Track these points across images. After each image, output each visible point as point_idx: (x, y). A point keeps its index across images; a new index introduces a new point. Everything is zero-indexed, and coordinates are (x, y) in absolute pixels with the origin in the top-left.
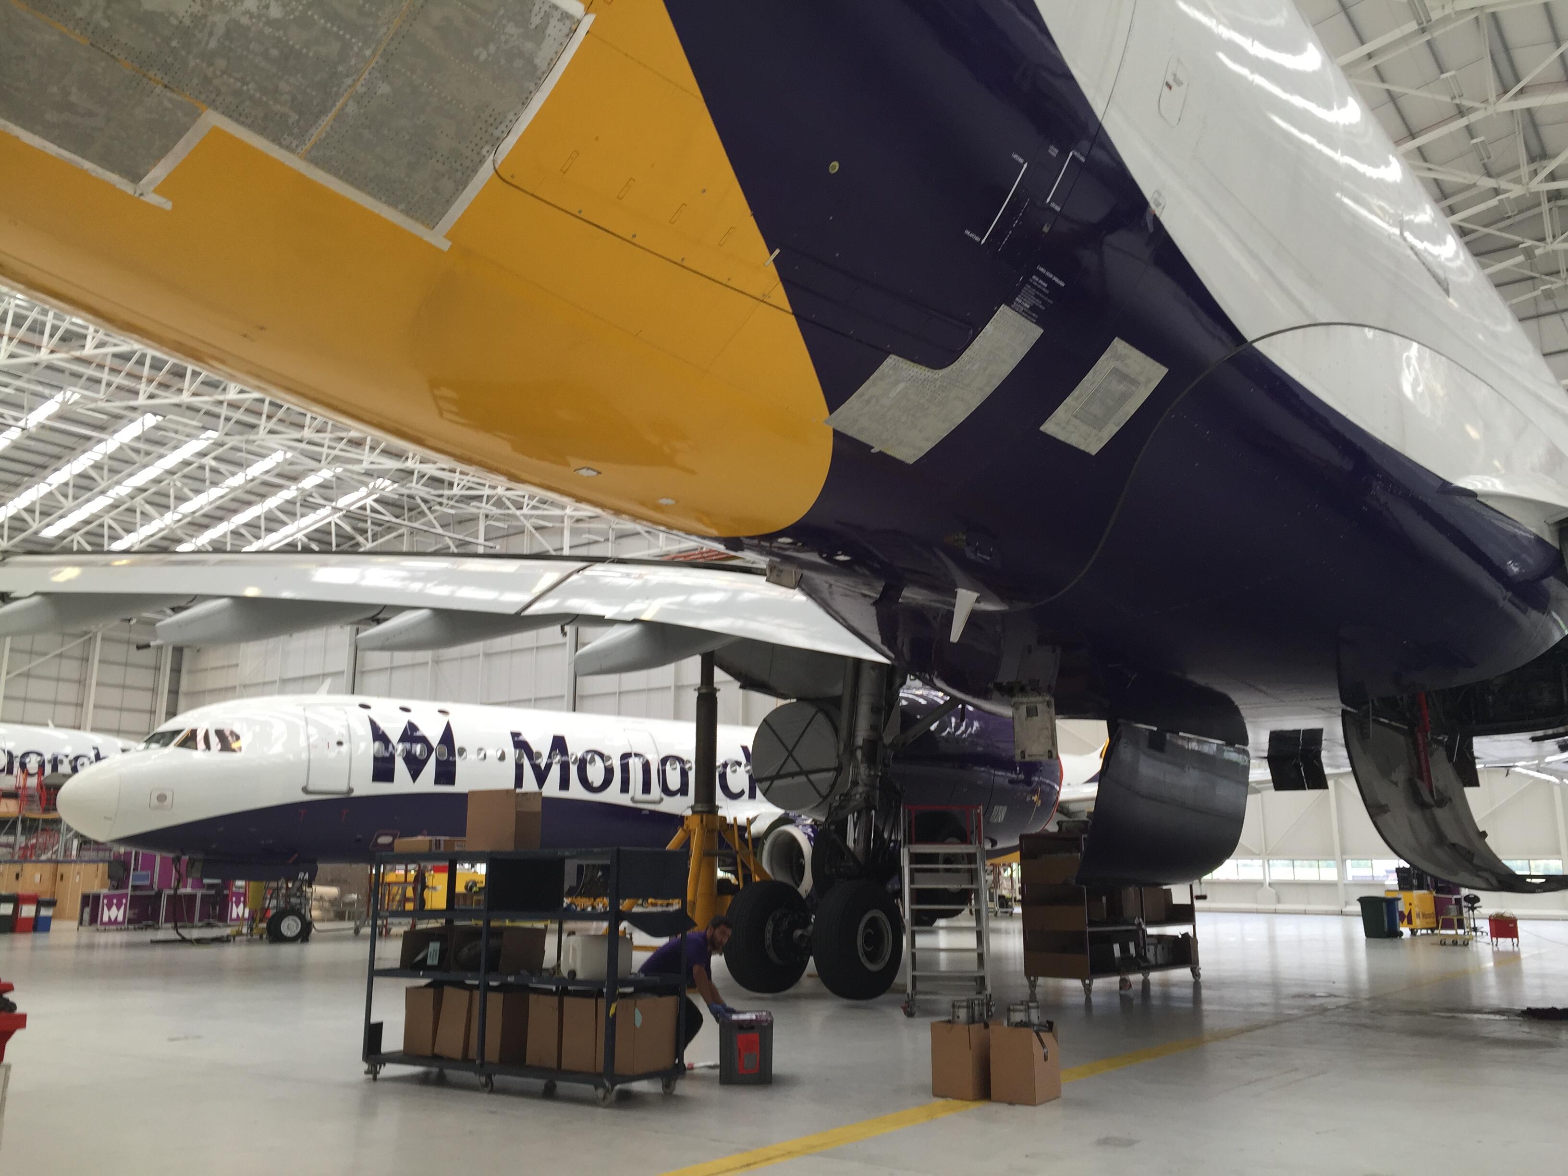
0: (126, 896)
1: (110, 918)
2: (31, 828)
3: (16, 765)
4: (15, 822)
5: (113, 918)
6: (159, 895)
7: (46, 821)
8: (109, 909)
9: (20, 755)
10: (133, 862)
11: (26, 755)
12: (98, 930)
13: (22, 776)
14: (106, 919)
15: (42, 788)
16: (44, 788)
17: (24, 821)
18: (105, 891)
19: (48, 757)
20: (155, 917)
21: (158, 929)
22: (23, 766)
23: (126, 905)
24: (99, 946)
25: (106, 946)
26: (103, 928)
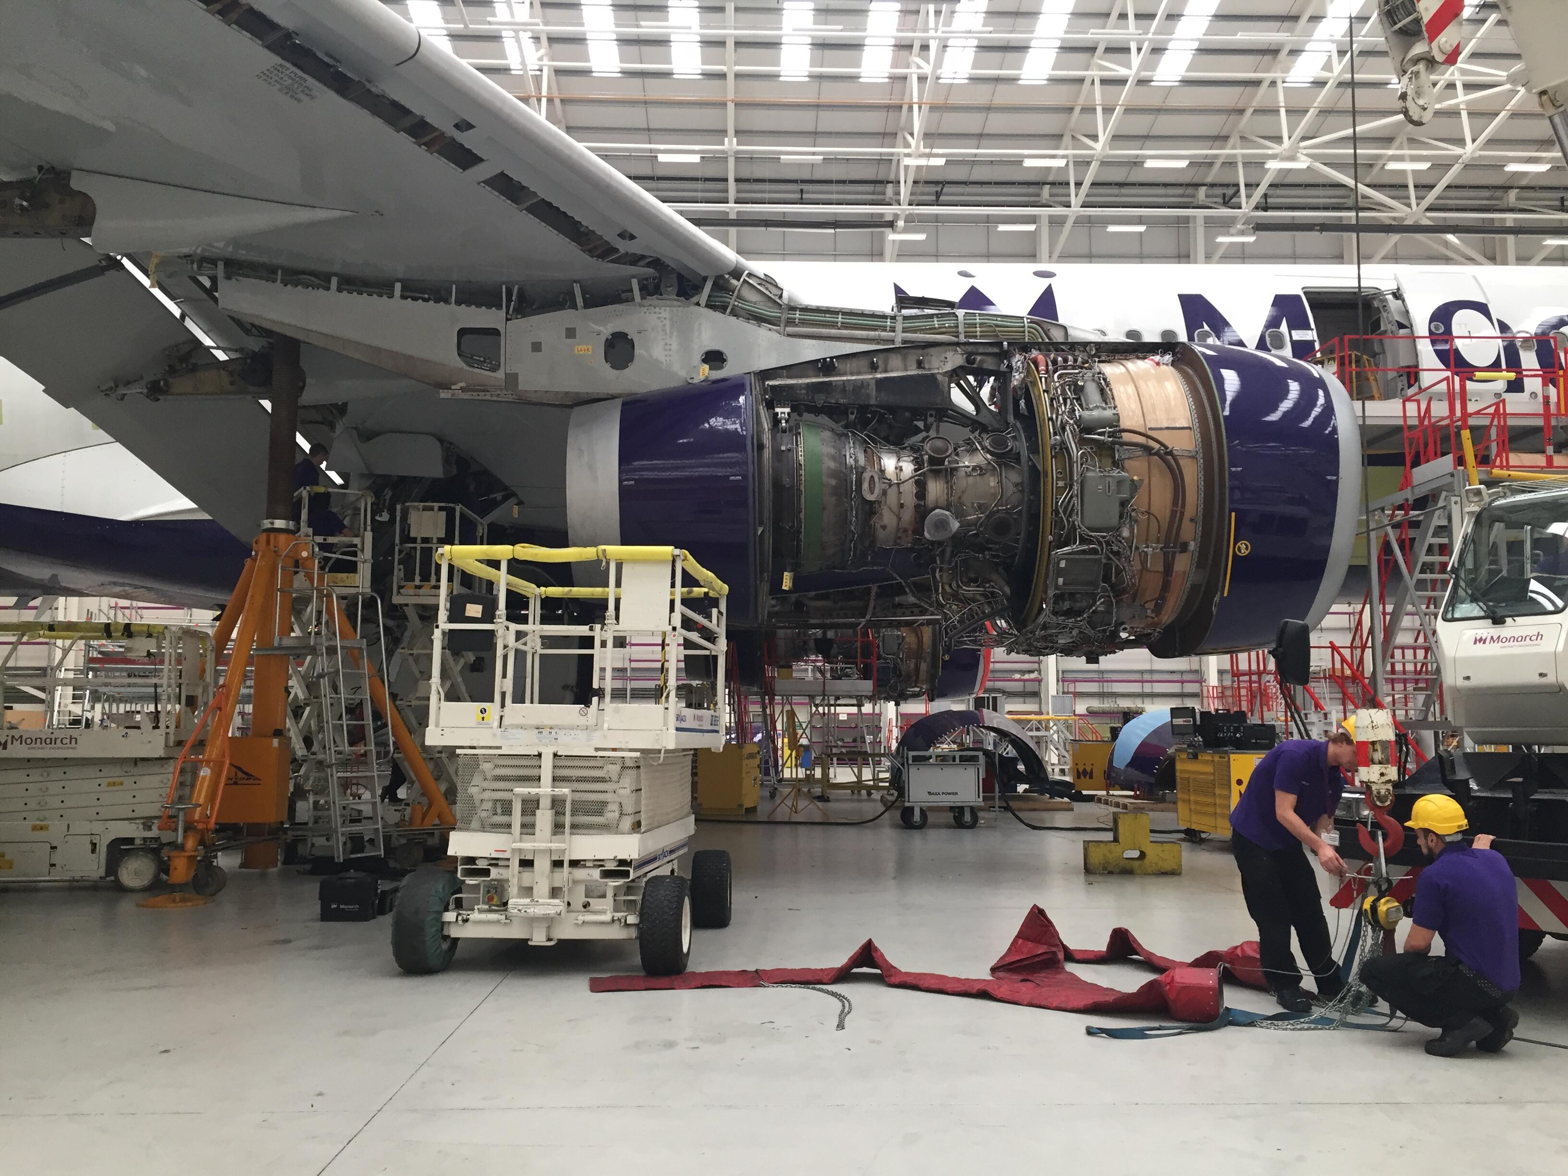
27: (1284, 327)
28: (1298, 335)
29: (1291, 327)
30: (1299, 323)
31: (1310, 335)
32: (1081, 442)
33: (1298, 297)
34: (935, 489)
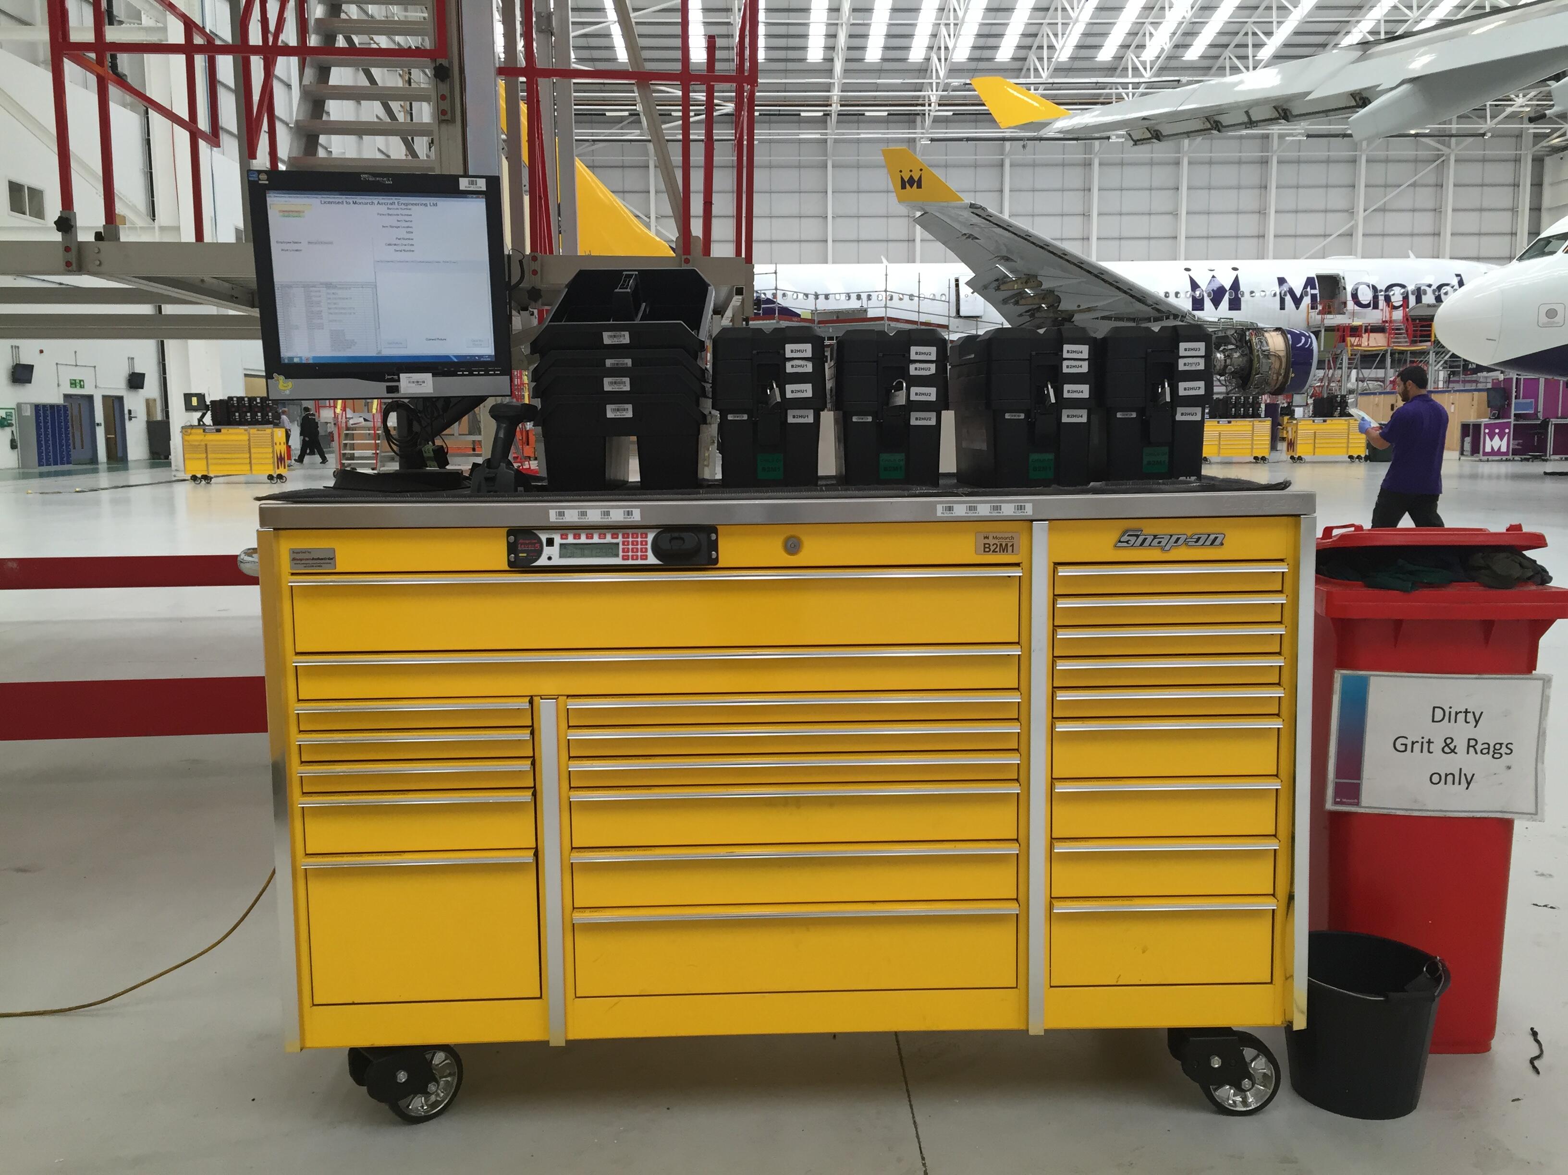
0: (1507, 425)
1: (1492, 448)
2: (1399, 361)
3: (1381, 298)
4: (1384, 356)
5: (1496, 449)
6: (1545, 424)
7: (1413, 353)
8: (1491, 439)
9: (1384, 289)
10: (1514, 390)
11: (1390, 287)
12: (1481, 460)
13: (1388, 309)
14: (1488, 449)
15: (1407, 320)
16: (1410, 319)
17: (1392, 354)
18: (1485, 420)
19: (1411, 288)
20: (1542, 448)
21: (1546, 460)
22: (1388, 299)
23: (1509, 433)
24: (1482, 477)
25: (1490, 477)
26: (1485, 458)
27: (1309, 289)
28: (1313, 292)
29: (1311, 289)
30: (1313, 288)
31: (1316, 292)
32: (1262, 354)
33: (1313, 278)
34: (1228, 361)
